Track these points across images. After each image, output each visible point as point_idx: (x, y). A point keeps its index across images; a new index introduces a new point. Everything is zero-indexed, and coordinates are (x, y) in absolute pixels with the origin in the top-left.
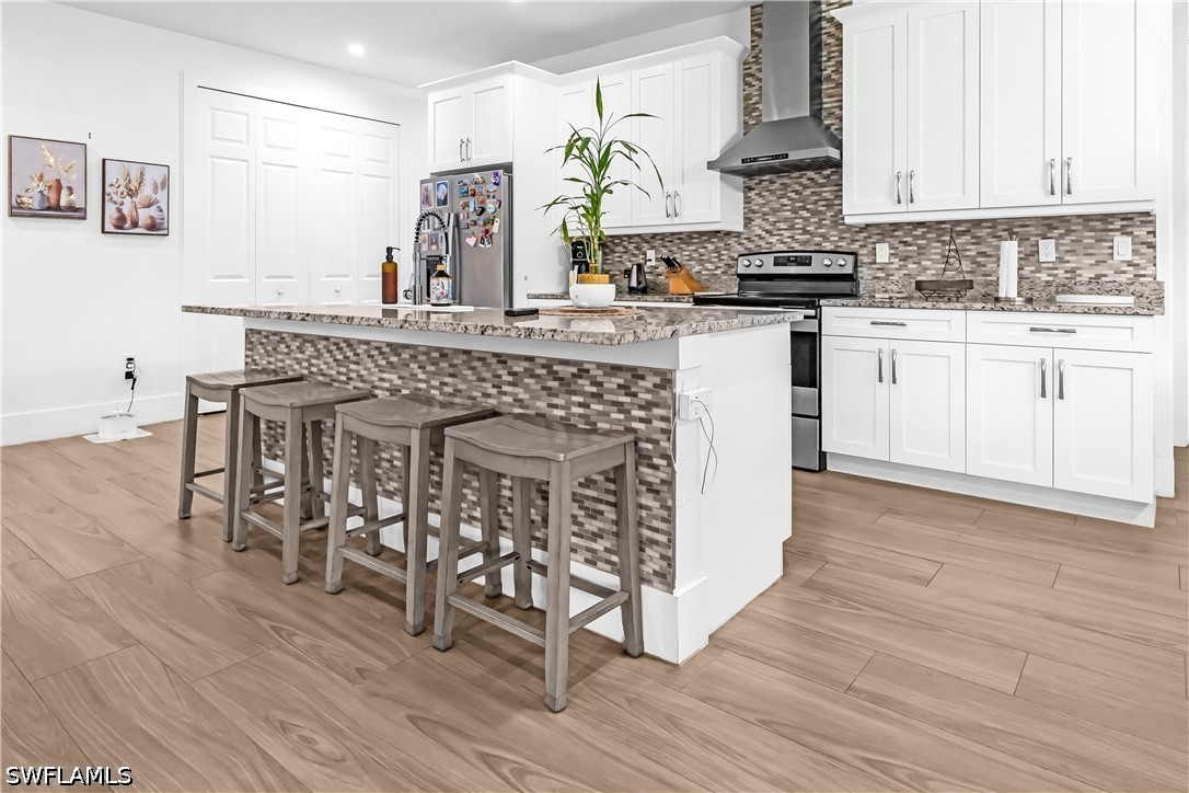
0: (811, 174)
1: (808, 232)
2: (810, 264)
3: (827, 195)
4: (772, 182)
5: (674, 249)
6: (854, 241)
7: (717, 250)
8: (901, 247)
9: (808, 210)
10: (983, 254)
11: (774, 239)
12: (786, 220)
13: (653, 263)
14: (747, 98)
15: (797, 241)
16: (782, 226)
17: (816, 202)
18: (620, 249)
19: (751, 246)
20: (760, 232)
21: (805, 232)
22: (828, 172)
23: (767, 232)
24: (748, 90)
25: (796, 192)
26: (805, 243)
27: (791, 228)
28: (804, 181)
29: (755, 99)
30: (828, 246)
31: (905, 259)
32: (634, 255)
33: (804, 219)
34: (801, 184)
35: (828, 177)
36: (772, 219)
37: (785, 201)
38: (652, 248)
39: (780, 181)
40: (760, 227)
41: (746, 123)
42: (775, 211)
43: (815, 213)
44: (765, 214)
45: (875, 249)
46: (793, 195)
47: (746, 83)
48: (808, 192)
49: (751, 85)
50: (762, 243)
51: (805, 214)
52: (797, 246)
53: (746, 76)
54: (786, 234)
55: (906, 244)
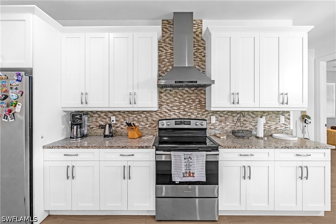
0: (187, 89)
1: (186, 111)
2: (190, 124)
3: (193, 97)
4: (171, 91)
5: (126, 116)
6: (203, 115)
7: (146, 117)
8: (220, 118)
9: (186, 103)
10: (245, 120)
11: (172, 113)
12: (176, 106)
13: (115, 122)
14: (160, 56)
15: (181, 114)
16: (175, 108)
17: (189, 100)
18: (96, 115)
19: (162, 116)
20: (166, 110)
21: (184, 111)
22: (193, 89)
23: (169, 110)
24: (161, 53)
25: (181, 95)
26: (184, 115)
27: (179, 109)
28: (184, 91)
29: (163, 57)
30: (193, 117)
31: (221, 122)
32: (104, 118)
33: (184, 106)
34: (183, 92)
35: (193, 91)
36: (171, 105)
37: (176, 99)
38: (114, 115)
39: (174, 91)
40: (166, 108)
41: (159, 66)
42: (172, 102)
43: (188, 104)
44: (168, 103)
45: (210, 118)
46: (179, 96)
47: (159, 50)
48: (186, 96)
49: (162, 51)
50: (167, 115)
51: (184, 104)
52: (181, 117)
53: (159, 47)
54: (177, 111)
55: (221, 116)
